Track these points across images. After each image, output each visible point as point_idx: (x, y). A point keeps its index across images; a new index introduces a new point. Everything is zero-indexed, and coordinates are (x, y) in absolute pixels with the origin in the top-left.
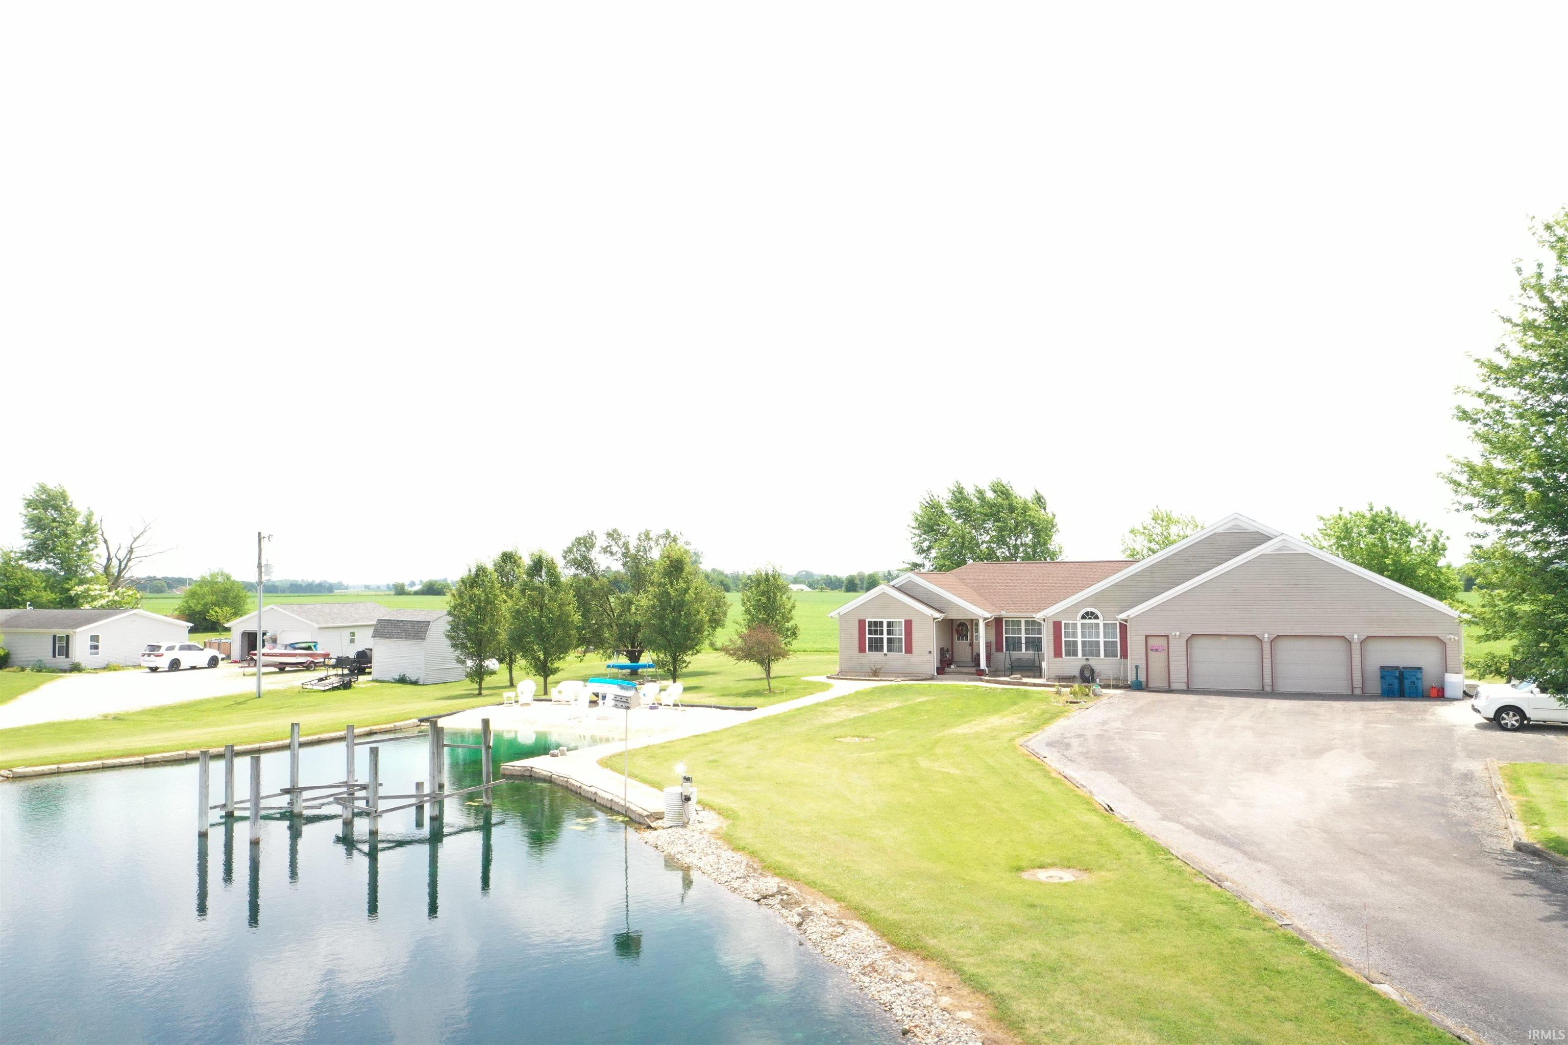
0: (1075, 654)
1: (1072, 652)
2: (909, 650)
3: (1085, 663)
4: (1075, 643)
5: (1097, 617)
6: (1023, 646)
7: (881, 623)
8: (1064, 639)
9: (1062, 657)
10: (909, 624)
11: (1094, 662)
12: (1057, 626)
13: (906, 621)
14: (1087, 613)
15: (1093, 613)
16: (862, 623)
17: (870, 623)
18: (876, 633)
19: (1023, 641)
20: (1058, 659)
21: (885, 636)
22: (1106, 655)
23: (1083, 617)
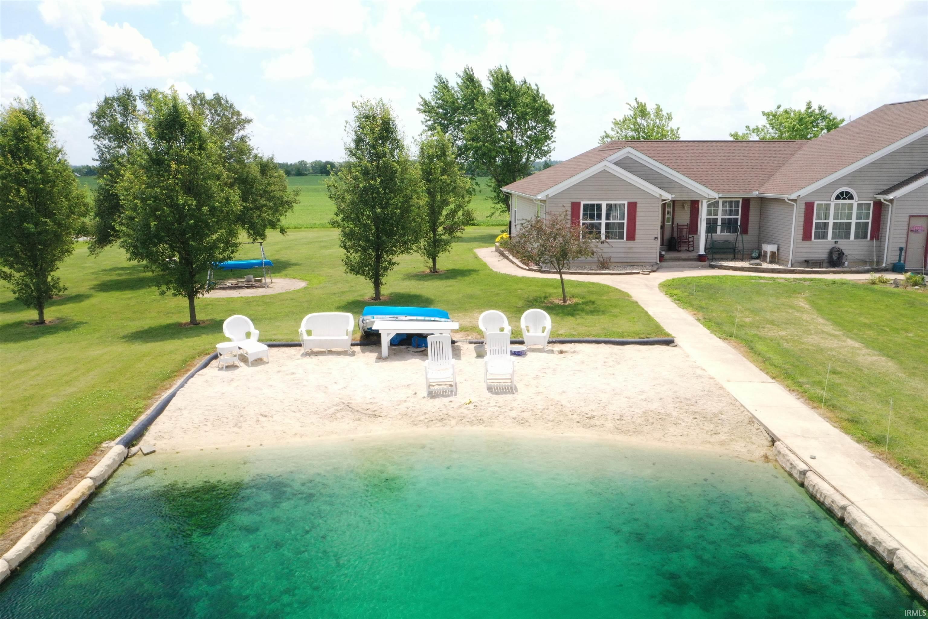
0: (824, 236)
1: (822, 233)
2: (631, 237)
3: (834, 245)
4: (826, 225)
5: (851, 198)
6: (719, 228)
7: (599, 207)
8: (815, 221)
9: (811, 240)
10: (633, 206)
11: (843, 244)
12: (809, 207)
13: (629, 204)
14: (842, 193)
15: (847, 193)
16: (575, 206)
17: (586, 206)
18: (592, 217)
19: (719, 223)
20: (807, 243)
21: (603, 221)
22: (856, 237)
23: (838, 198)
